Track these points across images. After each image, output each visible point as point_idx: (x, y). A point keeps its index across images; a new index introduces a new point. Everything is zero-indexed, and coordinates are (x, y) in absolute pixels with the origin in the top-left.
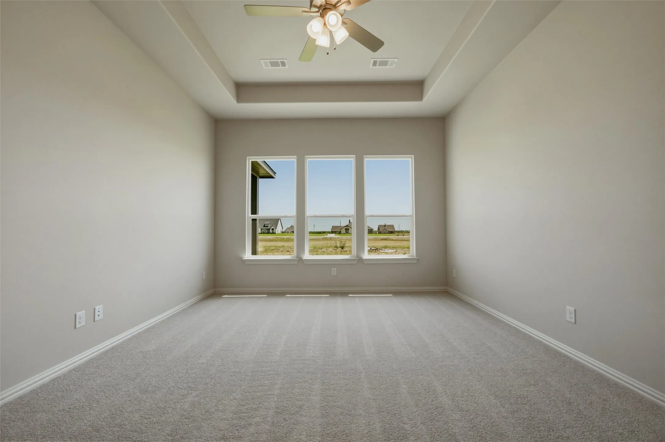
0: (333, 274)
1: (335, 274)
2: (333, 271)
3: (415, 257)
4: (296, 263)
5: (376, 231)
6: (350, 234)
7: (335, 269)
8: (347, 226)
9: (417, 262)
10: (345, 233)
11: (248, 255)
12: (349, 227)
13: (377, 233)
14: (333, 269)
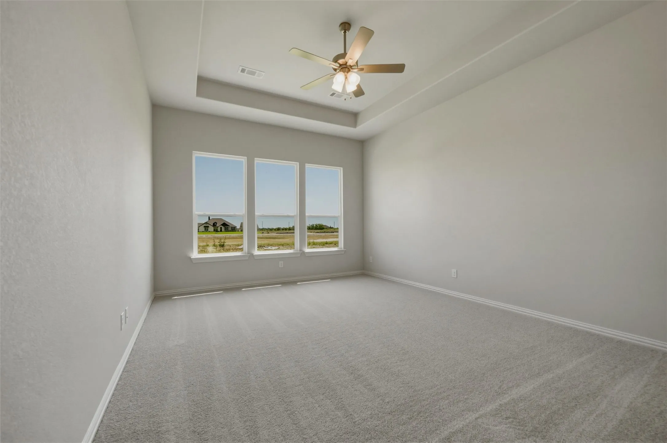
0: (280, 266)
1: (282, 267)
2: (280, 264)
3: (343, 249)
4: (247, 258)
5: (239, 229)
6: (210, 232)
7: (282, 262)
8: (206, 223)
9: (344, 253)
10: (204, 231)
11: (195, 254)
12: (209, 224)
13: (240, 231)
14: (280, 262)
